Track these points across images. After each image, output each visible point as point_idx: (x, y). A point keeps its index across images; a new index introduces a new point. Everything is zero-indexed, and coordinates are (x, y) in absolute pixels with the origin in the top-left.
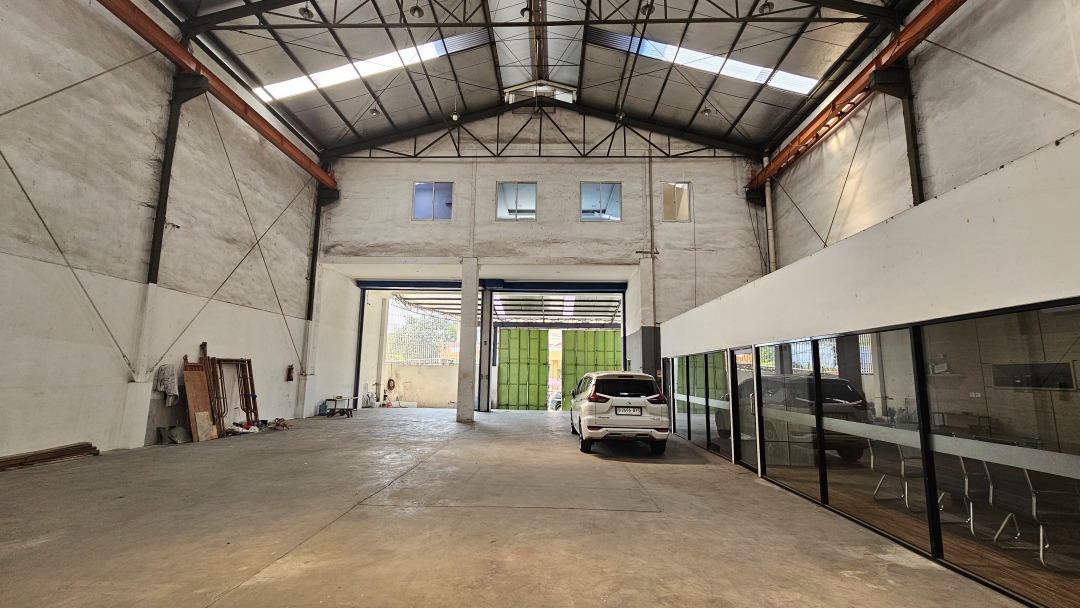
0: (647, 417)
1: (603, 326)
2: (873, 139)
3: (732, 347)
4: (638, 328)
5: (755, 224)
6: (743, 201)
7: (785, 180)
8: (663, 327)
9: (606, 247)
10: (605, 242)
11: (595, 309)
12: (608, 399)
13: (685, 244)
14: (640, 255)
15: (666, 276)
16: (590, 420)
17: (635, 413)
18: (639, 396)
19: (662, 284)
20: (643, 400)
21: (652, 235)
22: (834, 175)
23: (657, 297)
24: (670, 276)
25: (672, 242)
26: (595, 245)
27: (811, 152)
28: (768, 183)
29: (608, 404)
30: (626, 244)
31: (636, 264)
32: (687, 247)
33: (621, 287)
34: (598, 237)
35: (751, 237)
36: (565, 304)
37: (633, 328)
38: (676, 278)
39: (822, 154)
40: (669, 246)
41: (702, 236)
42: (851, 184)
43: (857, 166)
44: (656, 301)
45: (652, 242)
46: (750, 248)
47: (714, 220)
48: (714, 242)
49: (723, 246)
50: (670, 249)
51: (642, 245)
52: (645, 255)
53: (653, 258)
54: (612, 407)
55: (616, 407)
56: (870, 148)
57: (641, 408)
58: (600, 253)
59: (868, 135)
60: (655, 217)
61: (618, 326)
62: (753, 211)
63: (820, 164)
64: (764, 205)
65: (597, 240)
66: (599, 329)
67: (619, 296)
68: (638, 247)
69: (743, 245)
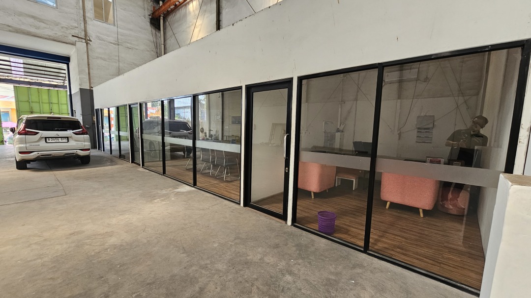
0: (72, 143)
1: (55, 86)
2: (206, 11)
3: (130, 103)
4: (78, 90)
5: (155, 40)
6: (149, 24)
7: (170, 19)
8: (94, 89)
9: (43, 25)
10: (41, 21)
11: (46, 73)
12: (38, 133)
13: (111, 39)
14: (76, 39)
15: (97, 58)
16: (20, 148)
17: (63, 141)
18: (66, 130)
19: (94, 63)
20: (69, 133)
21: (85, 27)
22: (191, 24)
23: (91, 71)
24: (101, 58)
25: (101, 36)
26: (32, 20)
27: (182, 7)
28: (162, 18)
29: (38, 136)
30: (62, 27)
31: (72, 44)
32: (112, 41)
33: (66, 60)
34: (33, 15)
35: (152, 46)
36: (12, 64)
37: (75, 90)
38: (105, 60)
39: (186, 11)
40: (99, 38)
41: (123, 37)
42: (197, 30)
43: (199, 22)
44: (91, 73)
45: (85, 31)
46: (152, 52)
47: (131, 30)
48: (131, 44)
49: (137, 47)
50: (100, 40)
51: (77, 31)
52: (80, 40)
53: (87, 44)
54: (42, 138)
55: (46, 138)
56: (204, 15)
57: (68, 138)
58: (38, 28)
59: (204, 8)
60: (88, 15)
61: (65, 87)
62: (154, 31)
63: (185, 16)
64: (159, 29)
65: (33, 17)
66: (52, 88)
67: (64, 66)
68: (74, 32)
69: (148, 49)
